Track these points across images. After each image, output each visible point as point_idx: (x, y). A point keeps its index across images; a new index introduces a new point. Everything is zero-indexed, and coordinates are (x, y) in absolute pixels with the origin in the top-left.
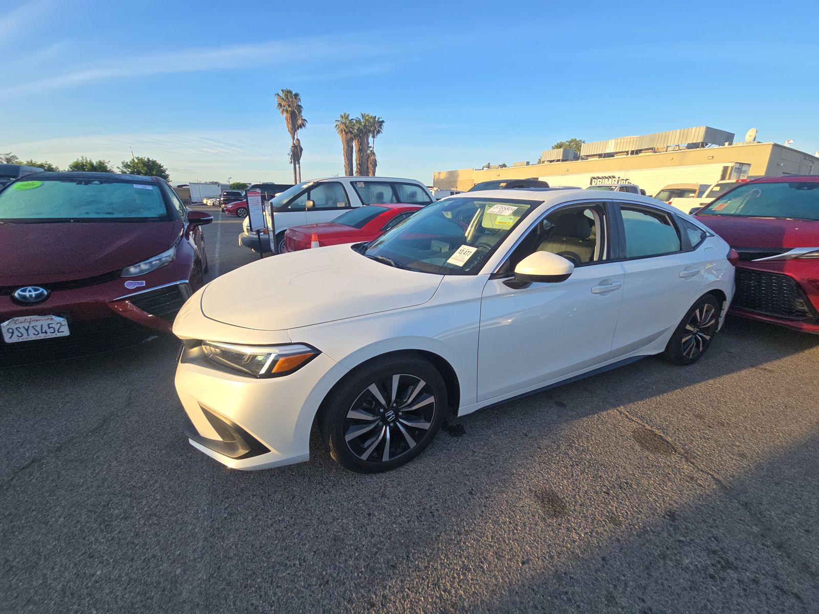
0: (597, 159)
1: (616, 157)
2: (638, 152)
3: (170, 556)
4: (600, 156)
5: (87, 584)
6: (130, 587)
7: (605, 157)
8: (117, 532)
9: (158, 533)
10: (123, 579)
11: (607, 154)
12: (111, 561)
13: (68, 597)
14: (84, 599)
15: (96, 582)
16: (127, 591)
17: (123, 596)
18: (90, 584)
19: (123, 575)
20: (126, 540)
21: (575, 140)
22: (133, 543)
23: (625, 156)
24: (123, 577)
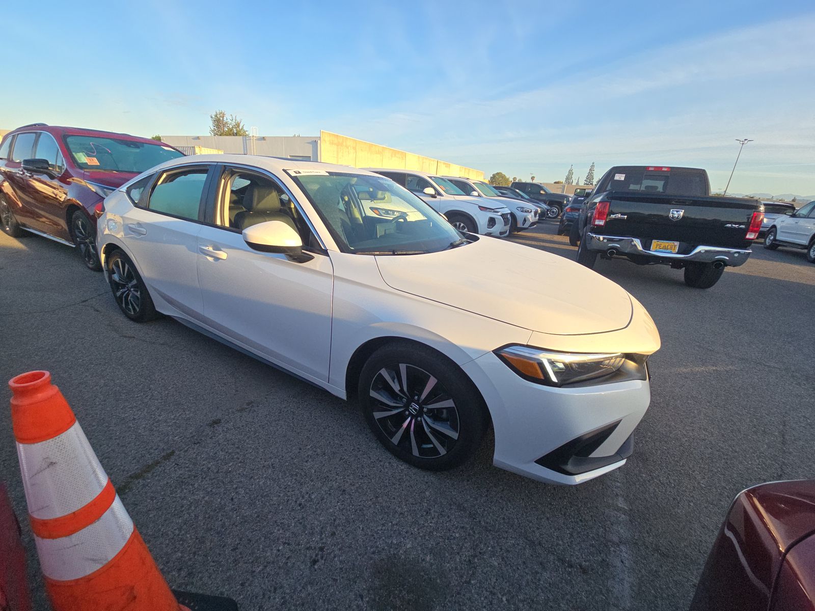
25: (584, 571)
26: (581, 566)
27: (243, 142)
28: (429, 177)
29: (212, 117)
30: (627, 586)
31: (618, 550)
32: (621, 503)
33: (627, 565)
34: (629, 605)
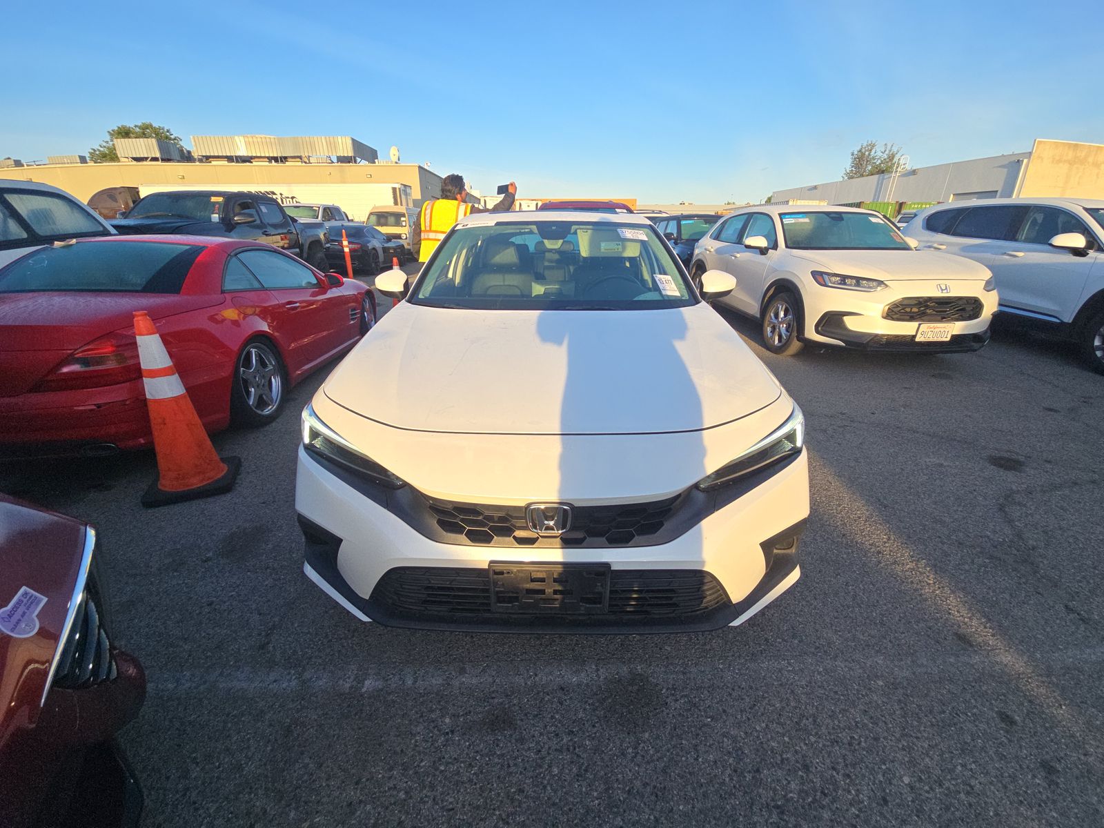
0: (225, 163)
1: (254, 163)
2: (284, 159)
3: (862, 695)
4: (230, 159)
5: (928, 792)
6: (914, 733)
7: (237, 162)
8: (835, 774)
9: (830, 713)
10: (906, 744)
11: (240, 157)
12: (884, 767)
13: (953, 813)
14: (948, 789)
15: (920, 780)
16: (919, 735)
17: (927, 738)
18: (927, 788)
19: (901, 746)
20: (846, 755)
21: (151, 125)
22: (850, 744)
23: (267, 164)
24: (903, 746)
25: (263, 647)
26: (268, 643)
27: (878, 183)
28: (1086, 210)
29: (853, 155)
30: (244, 685)
31: (291, 678)
32: (369, 684)
33: (271, 686)
34: (221, 686)
